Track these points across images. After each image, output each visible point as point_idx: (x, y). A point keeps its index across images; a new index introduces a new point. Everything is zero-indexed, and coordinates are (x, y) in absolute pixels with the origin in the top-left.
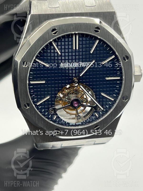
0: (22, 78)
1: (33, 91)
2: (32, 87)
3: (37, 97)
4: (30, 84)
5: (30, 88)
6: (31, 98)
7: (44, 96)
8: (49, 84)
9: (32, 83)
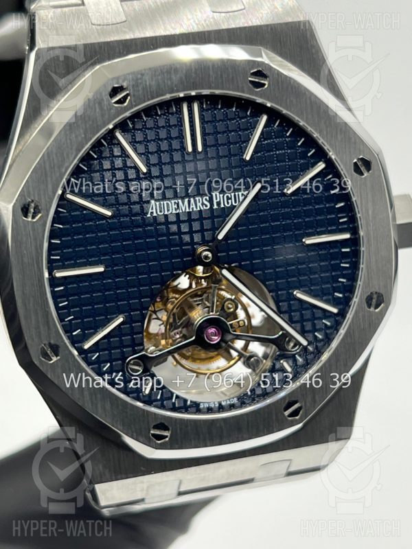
0: (26, 260)
1: (66, 303)
2: (62, 288)
3: (83, 322)
4: (54, 282)
5: (58, 294)
6: (63, 326)
7: (107, 318)
8: (116, 275)
9: (59, 274)
